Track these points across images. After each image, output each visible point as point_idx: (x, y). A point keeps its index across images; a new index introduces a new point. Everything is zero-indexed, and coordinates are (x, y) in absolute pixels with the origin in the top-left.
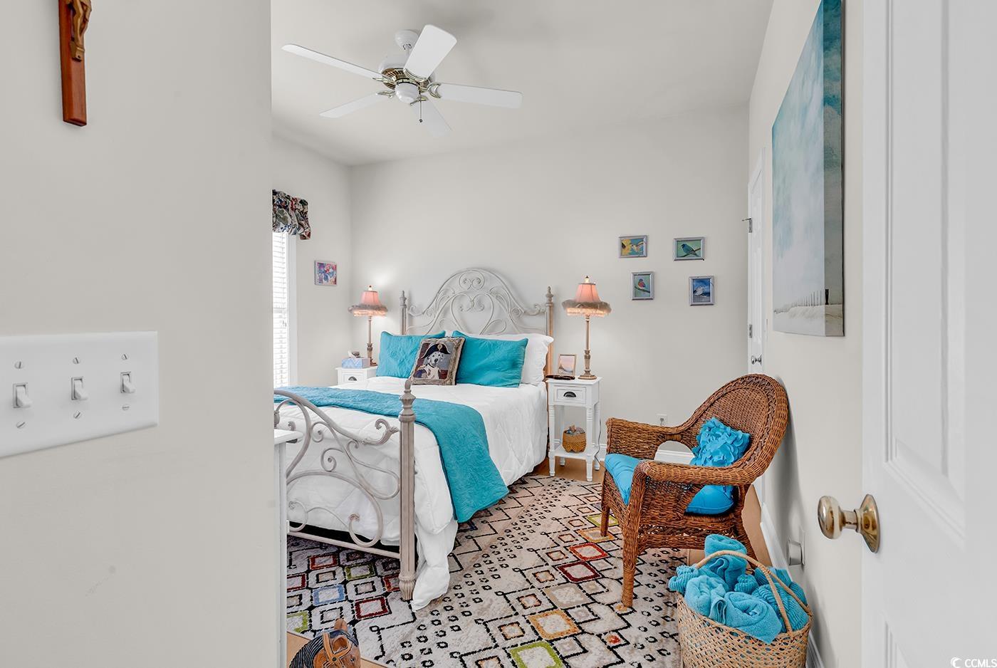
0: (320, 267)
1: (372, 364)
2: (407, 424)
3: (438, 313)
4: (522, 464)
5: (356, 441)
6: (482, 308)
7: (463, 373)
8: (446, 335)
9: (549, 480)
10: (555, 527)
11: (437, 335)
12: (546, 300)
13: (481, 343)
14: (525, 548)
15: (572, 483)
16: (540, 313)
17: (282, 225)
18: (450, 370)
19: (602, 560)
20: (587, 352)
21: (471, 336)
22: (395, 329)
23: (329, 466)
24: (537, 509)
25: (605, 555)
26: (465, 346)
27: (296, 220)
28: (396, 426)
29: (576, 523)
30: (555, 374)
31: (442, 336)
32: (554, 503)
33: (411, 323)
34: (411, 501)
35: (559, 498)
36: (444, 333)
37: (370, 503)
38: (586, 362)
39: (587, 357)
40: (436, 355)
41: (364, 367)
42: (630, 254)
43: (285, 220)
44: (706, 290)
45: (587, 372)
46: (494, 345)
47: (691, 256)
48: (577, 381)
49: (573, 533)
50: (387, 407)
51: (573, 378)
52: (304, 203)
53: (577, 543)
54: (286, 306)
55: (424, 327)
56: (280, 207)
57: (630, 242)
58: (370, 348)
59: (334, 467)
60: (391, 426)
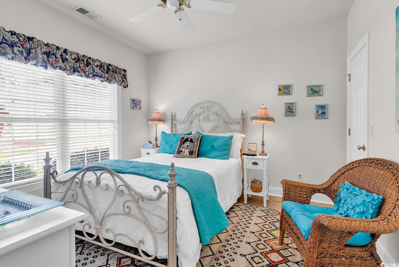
0: (133, 101)
1: (157, 146)
2: (172, 189)
3: (188, 123)
4: (232, 200)
5: (143, 198)
6: (209, 120)
7: (201, 152)
8: (192, 133)
9: (245, 206)
10: (253, 238)
11: (188, 133)
12: (240, 116)
13: (210, 137)
14: (239, 253)
15: (256, 209)
16: (238, 123)
17: (114, 81)
18: (194, 151)
19: (284, 264)
20: (263, 142)
21: (204, 134)
22: (168, 131)
23: (127, 210)
24: (241, 226)
25: (285, 260)
26: (202, 139)
27: (121, 79)
28: (165, 190)
29: (264, 235)
30: (246, 153)
31: (190, 134)
32: (250, 221)
33: (175, 128)
34: (174, 236)
35: (252, 218)
36: (191, 132)
37: (150, 234)
38: (262, 148)
39: (263, 145)
40: (188, 143)
41: (153, 148)
42: (283, 93)
43: (115, 78)
44: (324, 111)
45: (263, 152)
46: (216, 138)
47: (315, 94)
48: (258, 157)
49: (264, 243)
50: (161, 175)
51: (256, 155)
52: (125, 71)
53: (267, 250)
54: (116, 119)
55: (182, 130)
56: (113, 72)
57: (283, 88)
58: (156, 139)
59: (130, 212)
60: (163, 189)
